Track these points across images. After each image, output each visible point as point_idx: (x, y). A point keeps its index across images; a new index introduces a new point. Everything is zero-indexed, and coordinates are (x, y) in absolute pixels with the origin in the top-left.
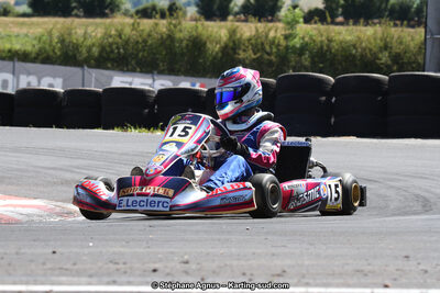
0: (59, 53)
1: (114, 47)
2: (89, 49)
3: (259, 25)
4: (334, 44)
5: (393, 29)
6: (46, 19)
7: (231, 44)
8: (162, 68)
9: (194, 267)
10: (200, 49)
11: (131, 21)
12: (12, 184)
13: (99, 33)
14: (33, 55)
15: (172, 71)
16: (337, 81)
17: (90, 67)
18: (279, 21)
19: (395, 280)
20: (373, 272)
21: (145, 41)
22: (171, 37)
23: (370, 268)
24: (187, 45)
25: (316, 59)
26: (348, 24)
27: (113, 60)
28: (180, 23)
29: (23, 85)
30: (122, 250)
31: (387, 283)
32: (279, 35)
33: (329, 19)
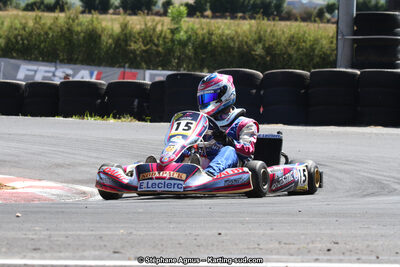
1: (19, 38)
3: (148, 18)
4: (214, 37)
8: (61, 58)
10: (95, 41)
11: (33, 15)
15: (70, 60)
16: (265, 76)
21: (47, 34)
22: (70, 30)
24: (84, 38)
25: (198, 50)
27: (18, 51)
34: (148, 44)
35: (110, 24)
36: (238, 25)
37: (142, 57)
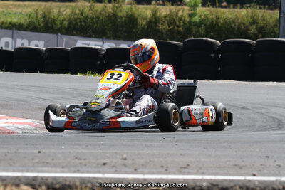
0: (42, 25)
1: (78, 21)
2: (62, 23)
3: (172, 7)
4: (220, 20)
5: (258, 11)
6: (34, 3)
7: (154, 20)
8: (109, 35)
9: (130, 162)
10: (133, 23)
11: (89, 4)
12: (12, 109)
13: (68, 11)
14: (26, 26)
15: (115, 37)
16: (222, 44)
17: (62, 34)
18: (185, 5)
19: (260, 171)
20: (246, 166)
21: (98, 18)
22: (115, 15)
23: (243, 164)
24: (125, 20)
25: (209, 30)
26: (229, 7)
27: (77, 30)
28: (121, 6)
29: (19, 45)
30: (83, 151)
31: (255, 173)
32: (185, 14)
33: (217, 4)
34: (171, 25)
35: (145, 11)
37: (168, 35)
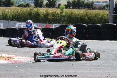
0: (2, 17)
1: (16, 15)
2: (10, 16)
4: (73, 15)
7: (46, 15)
10: (38, 16)
16: (88, 26)
21: (24, 14)
22: (31, 13)
24: (35, 15)
25: (68, 18)
27: (16, 19)
34: (54, 16)
35: (43, 11)
36: (80, 11)
37: (52, 20)
